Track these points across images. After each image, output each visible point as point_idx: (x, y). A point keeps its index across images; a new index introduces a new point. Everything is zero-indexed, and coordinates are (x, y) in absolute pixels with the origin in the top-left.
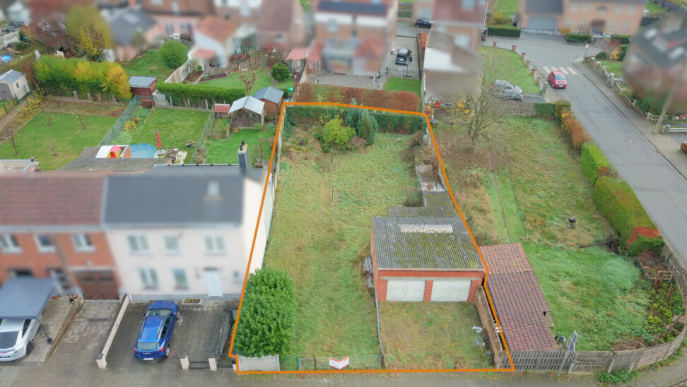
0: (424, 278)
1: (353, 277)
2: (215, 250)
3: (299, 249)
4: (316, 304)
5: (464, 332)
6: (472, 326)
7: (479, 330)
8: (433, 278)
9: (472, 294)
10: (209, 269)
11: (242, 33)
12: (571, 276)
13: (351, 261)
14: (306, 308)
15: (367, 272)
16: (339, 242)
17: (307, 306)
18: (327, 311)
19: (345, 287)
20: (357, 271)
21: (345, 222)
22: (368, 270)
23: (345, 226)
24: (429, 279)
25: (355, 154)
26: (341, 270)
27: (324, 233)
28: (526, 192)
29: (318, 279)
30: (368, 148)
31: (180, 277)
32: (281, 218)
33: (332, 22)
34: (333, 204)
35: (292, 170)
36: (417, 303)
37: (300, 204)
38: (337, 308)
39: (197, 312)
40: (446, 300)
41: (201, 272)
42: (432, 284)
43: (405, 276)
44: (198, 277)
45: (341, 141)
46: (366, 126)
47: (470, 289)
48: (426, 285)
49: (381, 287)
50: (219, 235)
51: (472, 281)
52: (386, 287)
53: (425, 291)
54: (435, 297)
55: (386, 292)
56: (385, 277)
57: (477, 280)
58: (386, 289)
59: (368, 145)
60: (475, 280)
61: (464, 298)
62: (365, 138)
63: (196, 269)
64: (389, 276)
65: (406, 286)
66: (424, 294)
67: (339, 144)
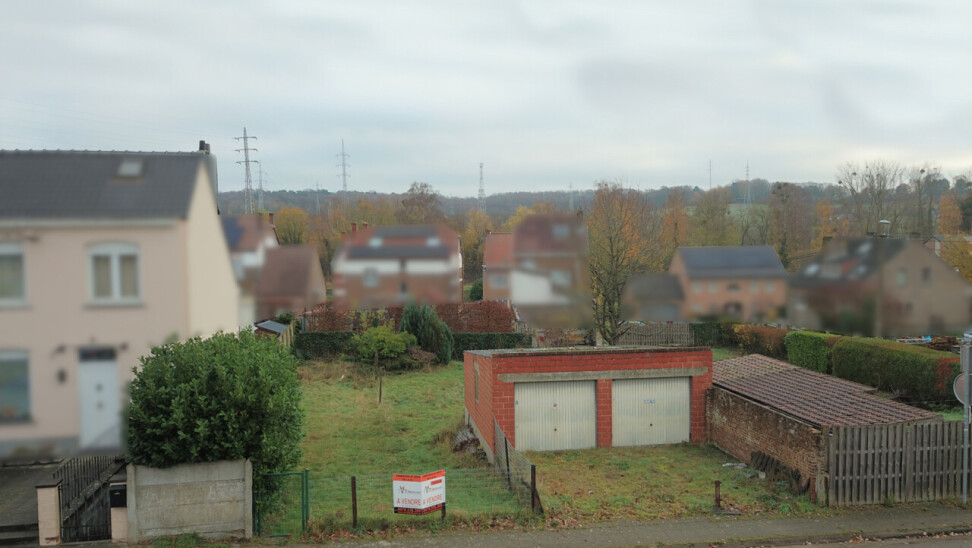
0: (592, 375)
1: (435, 454)
2: (116, 297)
3: (316, 439)
5: (706, 469)
7: (740, 466)
8: (611, 374)
9: (697, 423)
10: (90, 354)
13: (427, 443)
16: (397, 432)
20: (444, 446)
21: (410, 416)
22: (466, 439)
23: (407, 418)
24: (603, 376)
25: (417, 373)
26: (405, 452)
27: (366, 425)
30: (439, 367)
34: (380, 406)
36: (584, 450)
37: (317, 409)
40: (645, 441)
41: (70, 362)
42: (610, 391)
43: (550, 371)
44: (62, 377)
45: (391, 351)
46: (434, 327)
47: (691, 403)
48: (597, 396)
49: (500, 406)
50: (127, 250)
51: (691, 377)
52: (512, 405)
53: (597, 413)
54: (621, 436)
55: (513, 423)
56: (509, 375)
57: (702, 374)
58: (513, 411)
59: (438, 363)
60: (698, 374)
61: (682, 433)
62: (432, 351)
63: (61, 349)
64: (515, 372)
65: (555, 405)
66: (598, 424)
67: (388, 357)
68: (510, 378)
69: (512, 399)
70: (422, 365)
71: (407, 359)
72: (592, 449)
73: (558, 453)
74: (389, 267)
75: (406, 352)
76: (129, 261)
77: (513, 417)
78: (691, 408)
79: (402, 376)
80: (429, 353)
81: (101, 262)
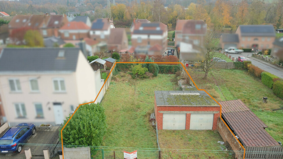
0: (185, 112)
1: (144, 122)
2: (60, 90)
3: (115, 111)
4: (121, 132)
5: (212, 144)
6: (217, 141)
7: (222, 143)
8: (191, 112)
9: (215, 125)
10: (55, 104)
11: (101, 44)
12: (272, 122)
13: (143, 116)
14: (115, 134)
15: (152, 119)
16: (137, 109)
17: (115, 133)
18: (127, 136)
19: (138, 126)
20: (147, 119)
21: (141, 101)
22: (153, 118)
23: (141, 103)
24: (188, 112)
25: (148, 80)
26: (137, 119)
27: (129, 105)
28: (237, 91)
29: (123, 122)
30: (154, 77)
31: (39, 109)
32: (107, 100)
33: (139, 38)
34: (135, 95)
35: (116, 84)
36: (181, 131)
37: (118, 96)
38: (133, 135)
39: (47, 131)
40: (199, 129)
41: (51, 105)
42: (190, 116)
43: (173, 111)
44: (50, 109)
45: (141, 73)
46: (153, 66)
47: (214, 120)
48: (186, 117)
49: (159, 119)
50: (62, 79)
51: (214, 114)
52: (162, 119)
53: (186, 122)
54: (192, 127)
55: (162, 123)
56: (161, 111)
57: (217, 113)
58: (162, 120)
59: (154, 76)
60: (216, 113)
61: (210, 127)
62: (152, 73)
63: (48, 103)
64: (164, 110)
65: (174, 119)
66: (186, 124)
67: (140, 75)
68: (161, 112)
69: (162, 117)
70: (149, 77)
71: (145, 76)
72: (184, 130)
73: (174, 131)
74: (145, 37)
75: (145, 73)
76: (62, 82)
77: (162, 121)
78: (213, 121)
79: (144, 80)
80: (151, 74)
81: (56, 82)
